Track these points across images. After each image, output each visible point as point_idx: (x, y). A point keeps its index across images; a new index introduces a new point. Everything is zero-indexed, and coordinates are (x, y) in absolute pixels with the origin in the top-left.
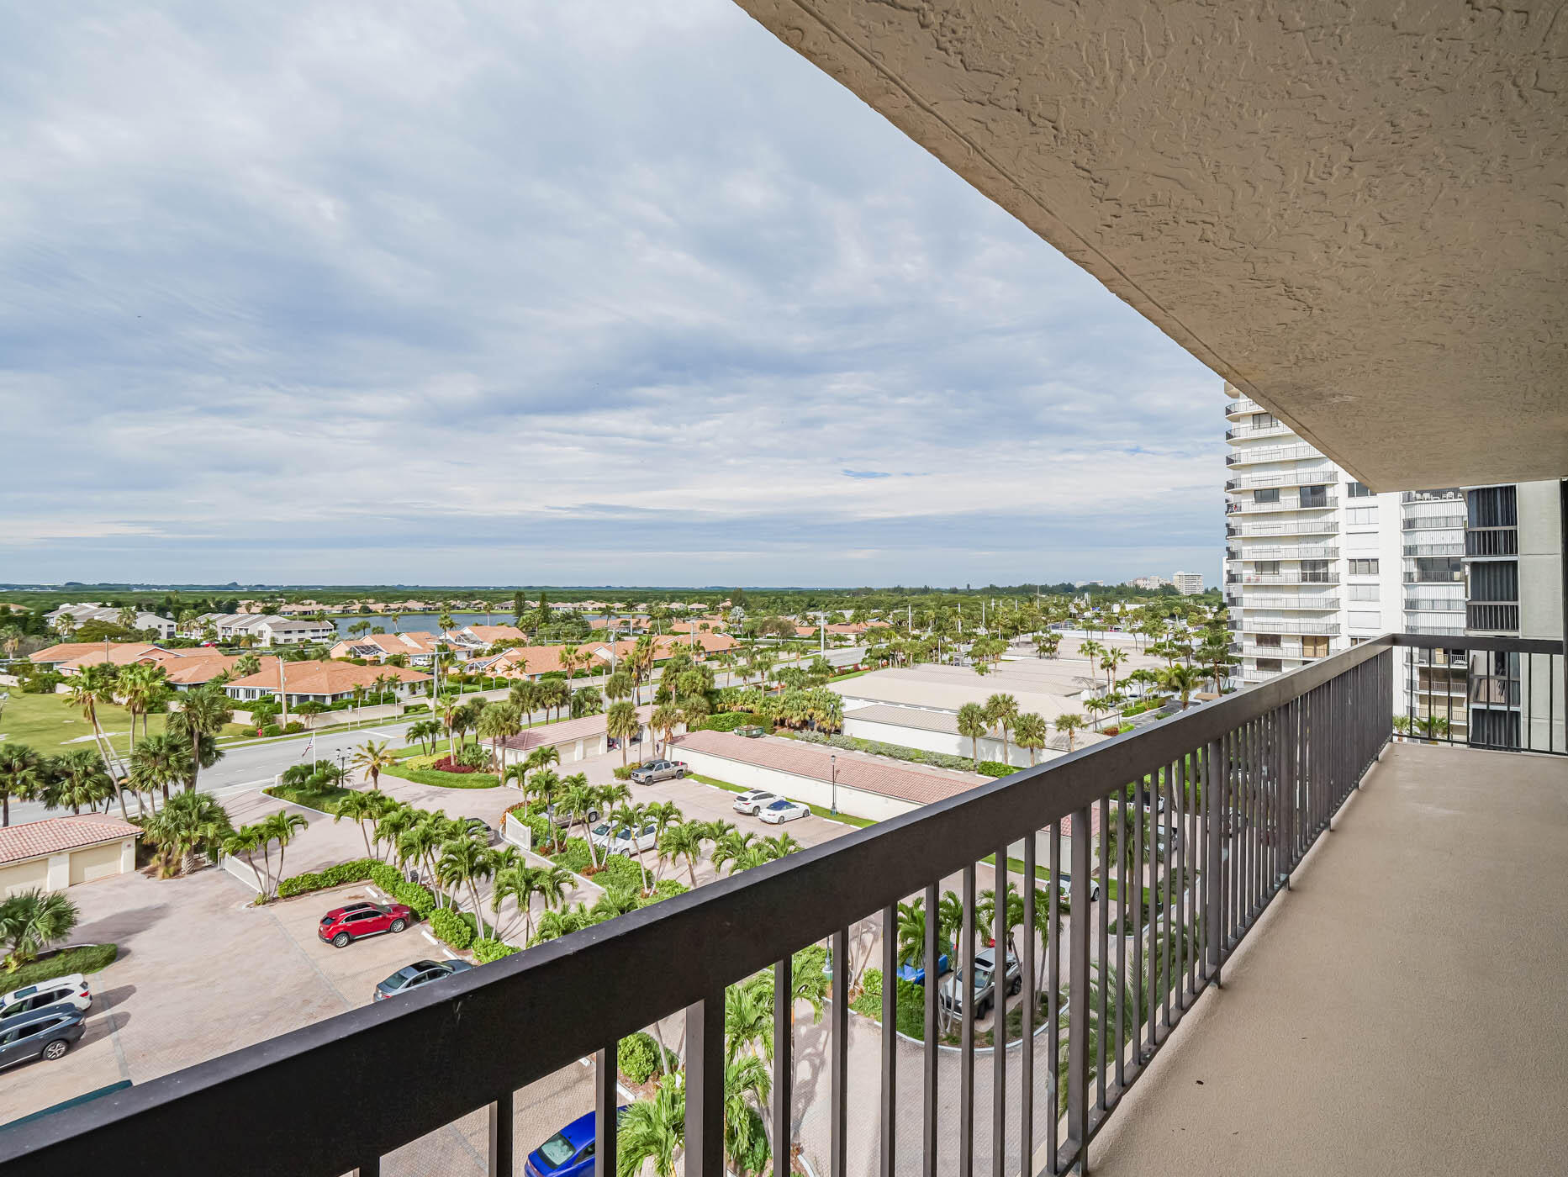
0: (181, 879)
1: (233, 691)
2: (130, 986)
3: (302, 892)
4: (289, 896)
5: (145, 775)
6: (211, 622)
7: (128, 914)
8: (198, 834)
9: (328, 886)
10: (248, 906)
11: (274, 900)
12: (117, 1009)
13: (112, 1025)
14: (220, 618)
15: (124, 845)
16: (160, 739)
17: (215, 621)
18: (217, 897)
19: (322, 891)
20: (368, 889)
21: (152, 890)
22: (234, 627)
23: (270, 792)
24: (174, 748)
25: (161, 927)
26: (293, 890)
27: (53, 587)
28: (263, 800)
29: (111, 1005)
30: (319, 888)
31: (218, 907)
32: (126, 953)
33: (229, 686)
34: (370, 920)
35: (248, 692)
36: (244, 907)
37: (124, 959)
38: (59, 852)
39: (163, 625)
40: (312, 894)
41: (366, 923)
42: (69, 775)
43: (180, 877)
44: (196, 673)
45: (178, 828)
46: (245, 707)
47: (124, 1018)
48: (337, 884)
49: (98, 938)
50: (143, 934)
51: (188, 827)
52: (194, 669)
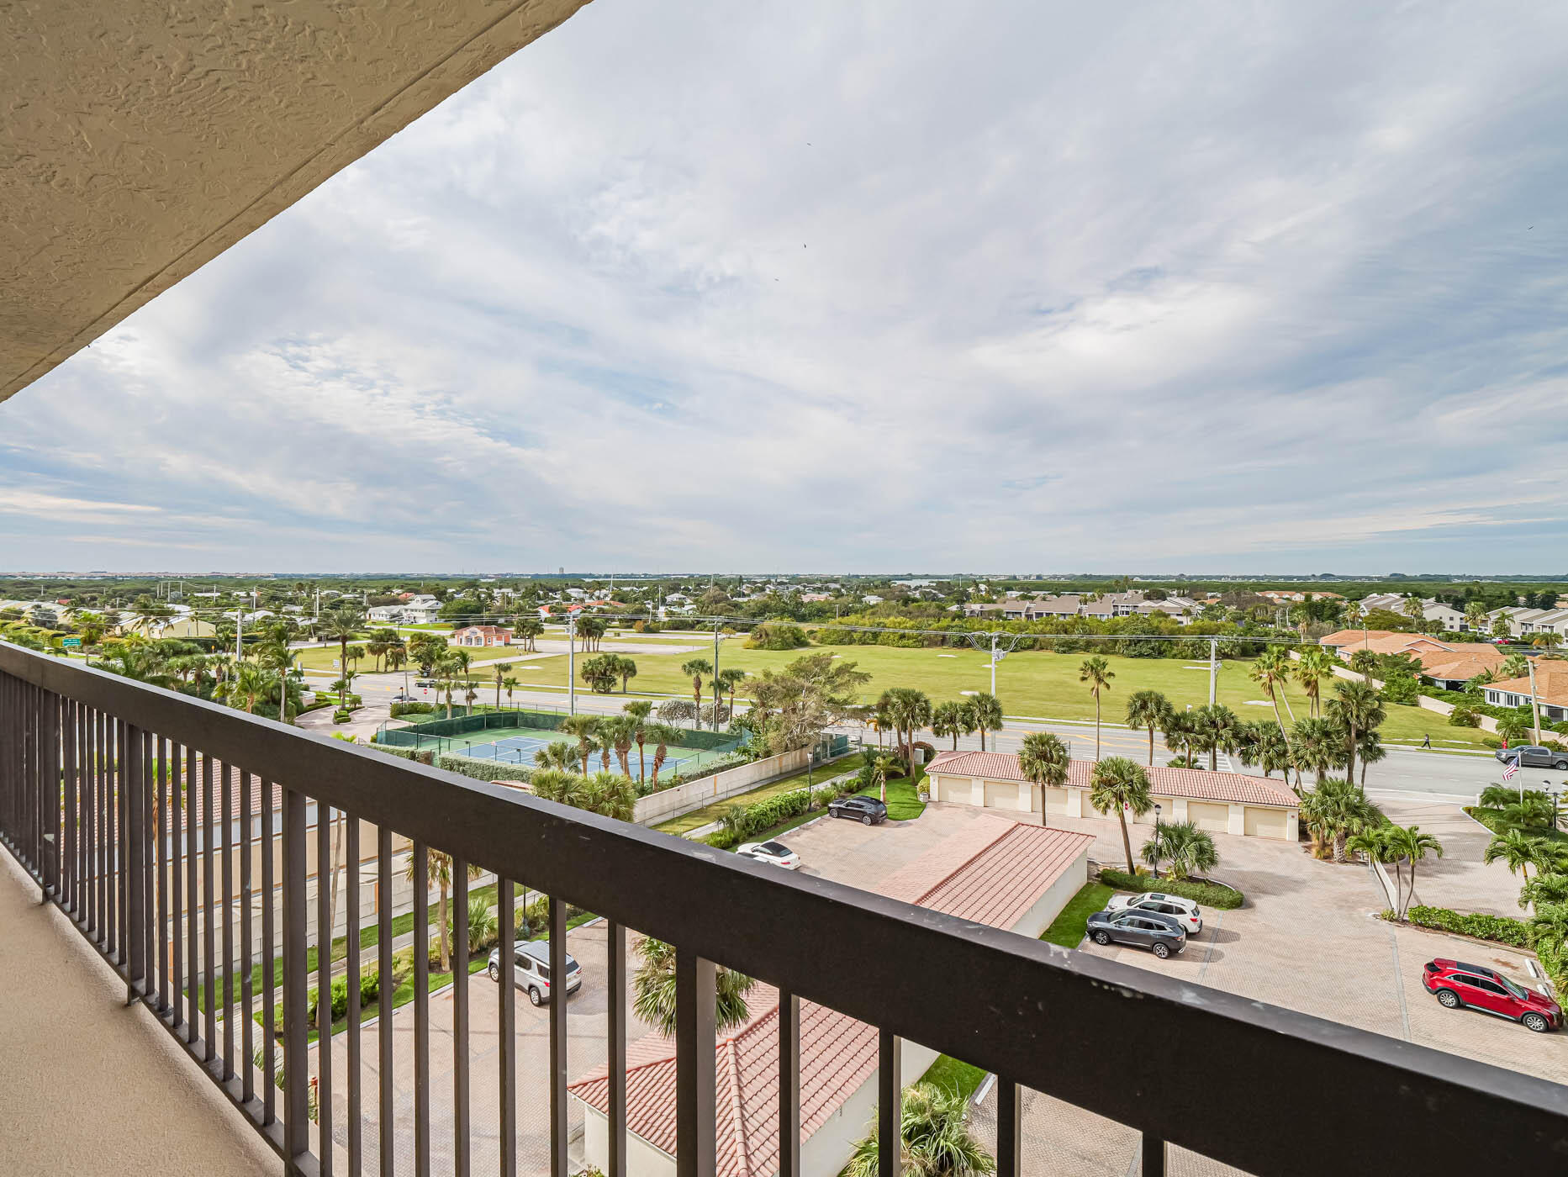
0: (1331, 865)
1: (1492, 694)
2: (1238, 934)
3: (1438, 928)
4: (1421, 925)
5: (1299, 754)
6: (1507, 617)
7: (1272, 876)
8: (1344, 824)
9: (1471, 934)
10: (1374, 916)
11: (1404, 922)
12: (1218, 947)
13: (1208, 956)
14: (1520, 612)
15: (1289, 814)
16: (1314, 723)
17: (1512, 616)
18: (1352, 894)
19: (1465, 938)
20: (1527, 961)
21: (1301, 862)
22: (1536, 623)
23: (1469, 811)
24: (1327, 734)
25: (1290, 898)
26: (1424, 920)
27: (1379, 578)
28: (1461, 818)
29: (1216, 941)
30: (1461, 933)
31: (1347, 904)
32: (1250, 906)
33: (1488, 688)
34: (1490, 993)
35: (1510, 698)
36: (1370, 915)
37: (1245, 911)
38: (1236, 803)
39: (1451, 618)
40: (1450, 935)
41: (1484, 994)
42: (1258, 741)
43: (1330, 862)
44: (1456, 669)
45: (1325, 813)
46: (1494, 713)
47: (1219, 956)
48: (1487, 938)
49: (1239, 884)
50: (1273, 898)
51: (1335, 814)
52: (1456, 664)
